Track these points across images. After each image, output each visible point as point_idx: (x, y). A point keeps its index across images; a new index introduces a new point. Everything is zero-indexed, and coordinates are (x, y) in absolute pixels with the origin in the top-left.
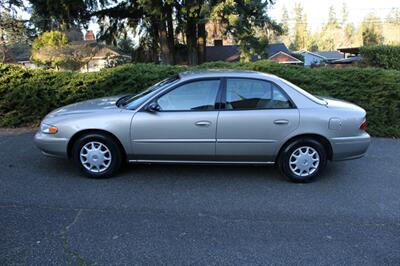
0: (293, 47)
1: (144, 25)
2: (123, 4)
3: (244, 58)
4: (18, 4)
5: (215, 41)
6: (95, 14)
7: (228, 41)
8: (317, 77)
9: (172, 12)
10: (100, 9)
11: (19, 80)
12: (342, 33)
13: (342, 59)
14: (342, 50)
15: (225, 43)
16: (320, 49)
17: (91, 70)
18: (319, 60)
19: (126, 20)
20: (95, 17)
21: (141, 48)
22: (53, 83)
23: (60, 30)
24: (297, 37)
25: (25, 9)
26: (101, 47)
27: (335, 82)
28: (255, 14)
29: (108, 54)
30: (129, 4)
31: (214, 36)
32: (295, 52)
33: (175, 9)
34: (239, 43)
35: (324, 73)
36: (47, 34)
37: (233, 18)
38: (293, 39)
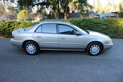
0: (97, 12)
1: (51, 7)
2: (44, 1)
3: (81, 16)
4: (13, 2)
5: (72, 11)
6: (36, 4)
7: (76, 11)
8: (102, 22)
9: (59, 3)
10: (37, 3)
11: (17, 25)
12: (112, 7)
13: (112, 16)
14: (112, 13)
15: (75, 12)
16: (105, 12)
17: (35, 21)
18: (105, 16)
19: (45, 6)
20: (36, 6)
21: (50, 14)
22: (26, 25)
23: (26, 9)
24: (98, 9)
25: (15, 4)
26: (38, 14)
27: (107, 23)
28: (84, 3)
29: (40, 16)
30: (46, 1)
31: (72, 10)
32: (97, 14)
33: (60, 2)
34: (79, 12)
35: (104, 20)
36: (22, 11)
37: (77, 4)
38: (97, 10)
